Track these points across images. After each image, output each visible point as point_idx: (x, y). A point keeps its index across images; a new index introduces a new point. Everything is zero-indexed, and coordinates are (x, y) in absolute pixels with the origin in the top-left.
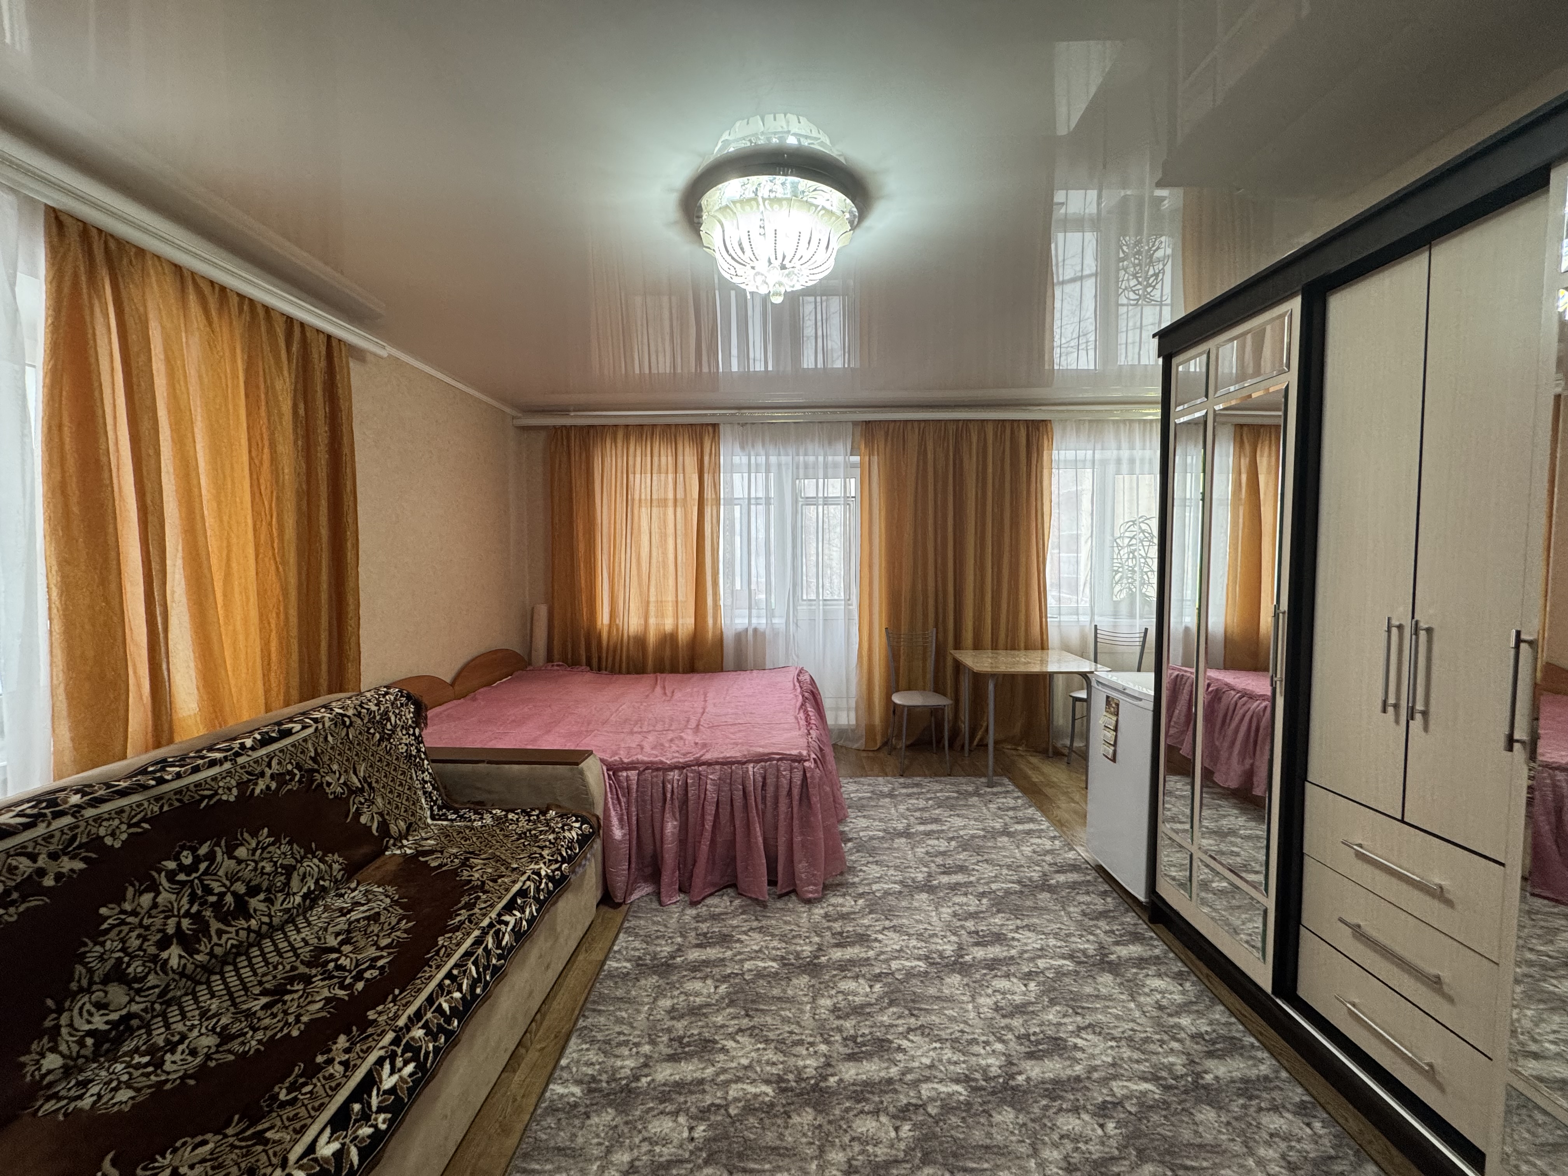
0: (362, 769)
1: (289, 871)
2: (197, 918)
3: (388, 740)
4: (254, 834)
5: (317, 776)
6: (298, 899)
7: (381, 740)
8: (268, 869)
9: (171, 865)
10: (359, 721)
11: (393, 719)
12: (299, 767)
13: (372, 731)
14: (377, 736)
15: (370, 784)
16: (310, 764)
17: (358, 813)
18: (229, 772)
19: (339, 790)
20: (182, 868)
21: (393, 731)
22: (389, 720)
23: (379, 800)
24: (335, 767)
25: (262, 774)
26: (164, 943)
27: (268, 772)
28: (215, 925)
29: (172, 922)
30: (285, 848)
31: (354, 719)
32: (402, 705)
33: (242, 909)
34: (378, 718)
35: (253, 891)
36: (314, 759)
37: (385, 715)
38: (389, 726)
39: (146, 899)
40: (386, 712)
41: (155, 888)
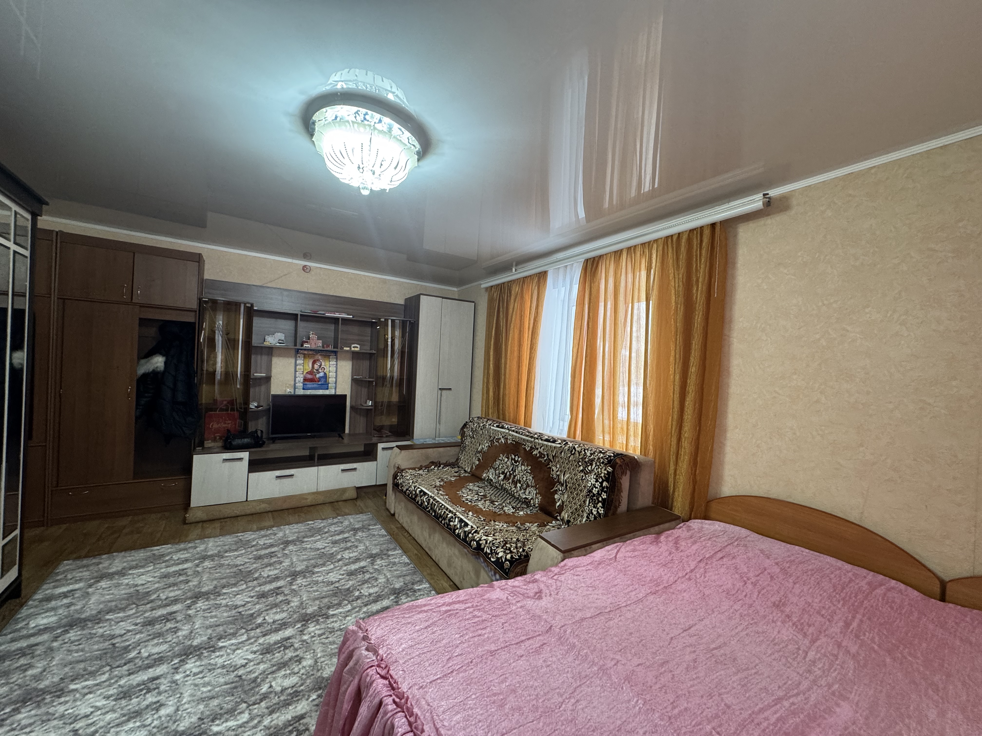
0: (567, 476)
1: (528, 486)
2: (510, 474)
3: (585, 474)
4: (527, 466)
5: (551, 464)
6: (524, 496)
7: (582, 471)
8: (524, 479)
9: (513, 457)
10: (578, 455)
11: (594, 465)
12: (547, 455)
13: (580, 464)
14: (581, 468)
15: (566, 486)
16: (551, 457)
17: (556, 492)
18: (531, 442)
19: (555, 476)
20: (514, 460)
21: (591, 472)
22: (591, 465)
23: (566, 496)
24: (558, 466)
25: (537, 449)
26: (503, 473)
27: (539, 450)
28: (510, 481)
29: (506, 470)
30: (531, 478)
31: (577, 453)
32: (603, 463)
33: (515, 483)
34: (587, 460)
35: (520, 482)
36: (553, 457)
37: (591, 462)
38: (589, 468)
39: (506, 460)
40: (592, 460)
41: (508, 458)
